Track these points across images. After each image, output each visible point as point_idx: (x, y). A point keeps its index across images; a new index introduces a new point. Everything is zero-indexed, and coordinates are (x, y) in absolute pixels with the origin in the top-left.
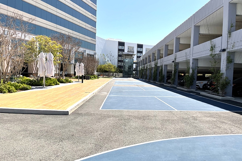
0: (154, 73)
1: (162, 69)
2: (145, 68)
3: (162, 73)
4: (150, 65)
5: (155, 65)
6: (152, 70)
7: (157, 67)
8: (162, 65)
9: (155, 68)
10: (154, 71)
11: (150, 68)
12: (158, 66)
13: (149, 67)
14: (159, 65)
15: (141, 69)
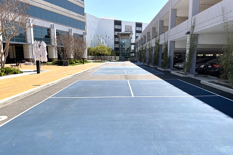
0: (155, 55)
1: (167, 48)
2: (144, 49)
3: (167, 54)
4: (149, 45)
5: (156, 43)
6: (152, 50)
7: (158, 46)
8: (167, 42)
9: (156, 47)
10: (155, 52)
11: (149, 49)
12: (160, 44)
13: (148, 47)
14: (161, 42)
15: (139, 51)
